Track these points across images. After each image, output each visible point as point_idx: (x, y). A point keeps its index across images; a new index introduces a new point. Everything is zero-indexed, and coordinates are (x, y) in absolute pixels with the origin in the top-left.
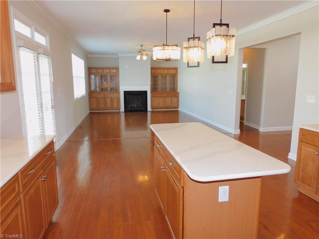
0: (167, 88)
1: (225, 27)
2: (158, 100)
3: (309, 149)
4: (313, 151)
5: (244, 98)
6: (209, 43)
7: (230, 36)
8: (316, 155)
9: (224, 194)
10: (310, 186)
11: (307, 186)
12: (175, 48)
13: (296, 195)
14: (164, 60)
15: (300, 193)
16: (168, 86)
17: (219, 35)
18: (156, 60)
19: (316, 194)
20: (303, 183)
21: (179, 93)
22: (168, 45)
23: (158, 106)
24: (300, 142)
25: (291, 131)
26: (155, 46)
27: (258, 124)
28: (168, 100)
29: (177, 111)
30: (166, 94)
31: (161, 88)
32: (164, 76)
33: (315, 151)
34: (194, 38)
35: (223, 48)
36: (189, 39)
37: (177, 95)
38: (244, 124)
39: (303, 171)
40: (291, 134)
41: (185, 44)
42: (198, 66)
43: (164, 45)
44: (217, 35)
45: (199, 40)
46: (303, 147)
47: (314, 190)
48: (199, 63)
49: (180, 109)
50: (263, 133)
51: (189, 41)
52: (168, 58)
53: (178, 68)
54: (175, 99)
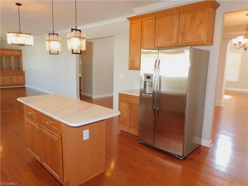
0: (12, 68)
1: (78, 32)
2: (3, 79)
3: (124, 105)
4: (126, 105)
5: (80, 76)
6: (69, 41)
7: (83, 38)
8: (127, 107)
9: (86, 135)
10: (126, 125)
11: (125, 126)
12: (28, 36)
13: (120, 132)
14: (19, 45)
15: (122, 131)
16: (13, 65)
17: (76, 37)
18: (11, 44)
19: (129, 129)
20: (123, 124)
21: (24, 72)
22: (22, 33)
23: (4, 84)
24: (120, 101)
25: (113, 96)
26: (9, 32)
27: (92, 93)
28: (14, 78)
29: (24, 88)
30: (11, 73)
31: (6, 67)
32: (9, 57)
33: (127, 105)
34: (53, 34)
35: (79, 45)
36: (50, 34)
37: (23, 73)
38: (82, 94)
39: (122, 118)
40: (113, 98)
41: (47, 38)
42: (58, 54)
43: (18, 33)
44: (75, 37)
45: (58, 36)
46: (121, 104)
47: (128, 127)
48: (58, 52)
49: (26, 86)
50: (95, 99)
51: (49, 35)
52: (23, 43)
53: (22, 51)
54: (21, 77)
